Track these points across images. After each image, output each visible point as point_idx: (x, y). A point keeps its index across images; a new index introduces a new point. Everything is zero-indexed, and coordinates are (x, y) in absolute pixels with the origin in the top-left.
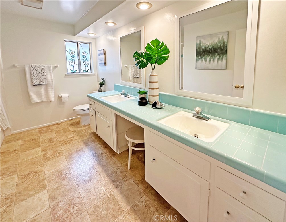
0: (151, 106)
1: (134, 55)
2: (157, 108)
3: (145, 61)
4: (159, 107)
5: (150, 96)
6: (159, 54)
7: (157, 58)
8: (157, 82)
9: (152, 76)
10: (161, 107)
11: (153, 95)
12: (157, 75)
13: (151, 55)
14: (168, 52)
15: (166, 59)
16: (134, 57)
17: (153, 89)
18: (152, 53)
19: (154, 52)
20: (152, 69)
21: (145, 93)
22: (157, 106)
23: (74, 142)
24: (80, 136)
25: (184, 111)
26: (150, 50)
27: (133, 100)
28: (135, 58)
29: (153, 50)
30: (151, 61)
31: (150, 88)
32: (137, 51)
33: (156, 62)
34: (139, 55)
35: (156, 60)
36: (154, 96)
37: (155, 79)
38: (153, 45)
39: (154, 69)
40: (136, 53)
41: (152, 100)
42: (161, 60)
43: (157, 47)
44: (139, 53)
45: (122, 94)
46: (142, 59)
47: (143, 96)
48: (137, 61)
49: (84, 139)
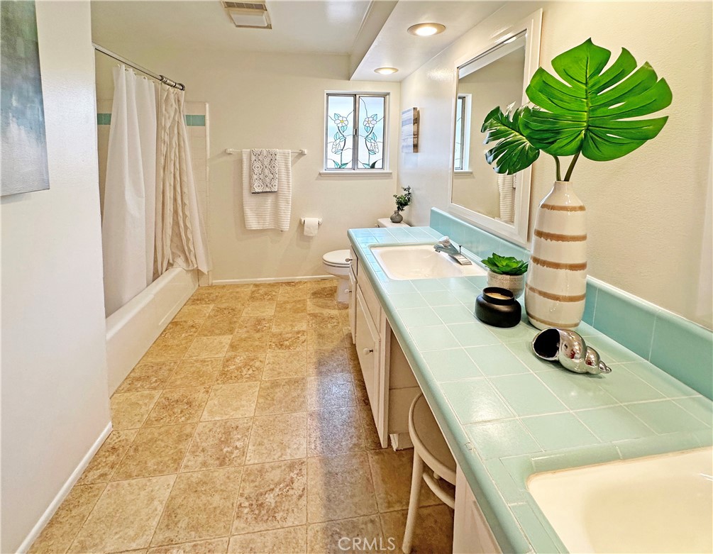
1: (486, 121)
2: (557, 364)
3: (528, 144)
4: (577, 363)
5: (537, 295)
6: (600, 112)
7: (587, 130)
8: (583, 238)
9: (553, 208)
10: (586, 368)
12: (582, 208)
13: (556, 118)
14: (664, 96)
15: (641, 136)
16: (484, 129)
17: (557, 266)
18: (558, 111)
19: (574, 106)
20: (559, 179)
21: (518, 271)
22: (561, 355)
23: (297, 349)
24: (321, 336)
26: (551, 97)
28: (487, 133)
29: (566, 98)
30: (552, 143)
31: (536, 260)
32: (498, 108)
33: (581, 148)
34: (504, 121)
35: (582, 141)
36: (556, 298)
37: (572, 224)
38: (566, 74)
39: (567, 179)
40: (495, 113)
41: (547, 314)
42: (608, 140)
43: (591, 83)
44: (505, 114)
46: (514, 136)
47: (504, 282)
48: (494, 144)
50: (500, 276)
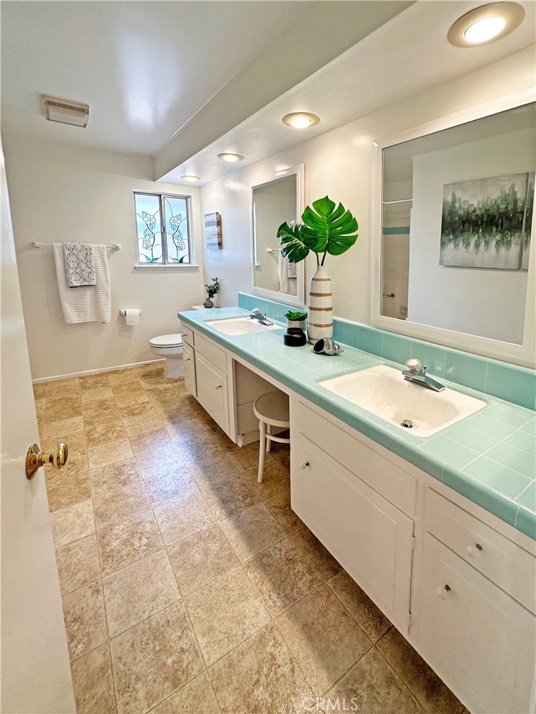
0: (312, 347)
1: (279, 230)
2: (324, 353)
3: (303, 245)
4: (331, 351)
5: (312, 326)
6: (333, 231)
7: (329, 239)
8: (330, 295)
9: (317, 280)
10: (334, 352)
11: (319, 323)
12: (329, 280)
13: (316, 232)
14: (355, 227)
15: (350, 243)
16: (278, 236)
17: (320, 309)
18: (316, 229)
19: (323, 227)
20: (318, 265)
21: (302, 318)
22: (325, 349)
23: (148, 413)
24: (163, 402)
25: (388, 365)
26: (313, 222)
27: (277, 331)
28: (281, 238)
29: (319, 223)
30: (314, 246)
31: (311, 308)
32: (286, 223)
33: (327, 248)
34: (290, 231)
35: (328, 245)
36: (320, 326)
37: (324, 287)
38: (318, 211)
39: (322, 265)
40: (284, 226)
41: (317, 334)
42: (337, 245)
43: (329, 216)
44: (290, 228)
45: (253, 317)
46: (296, 241)
47: (296, 324)
48: (285, 245)
49: (171, 408)
50: (294, 322)
